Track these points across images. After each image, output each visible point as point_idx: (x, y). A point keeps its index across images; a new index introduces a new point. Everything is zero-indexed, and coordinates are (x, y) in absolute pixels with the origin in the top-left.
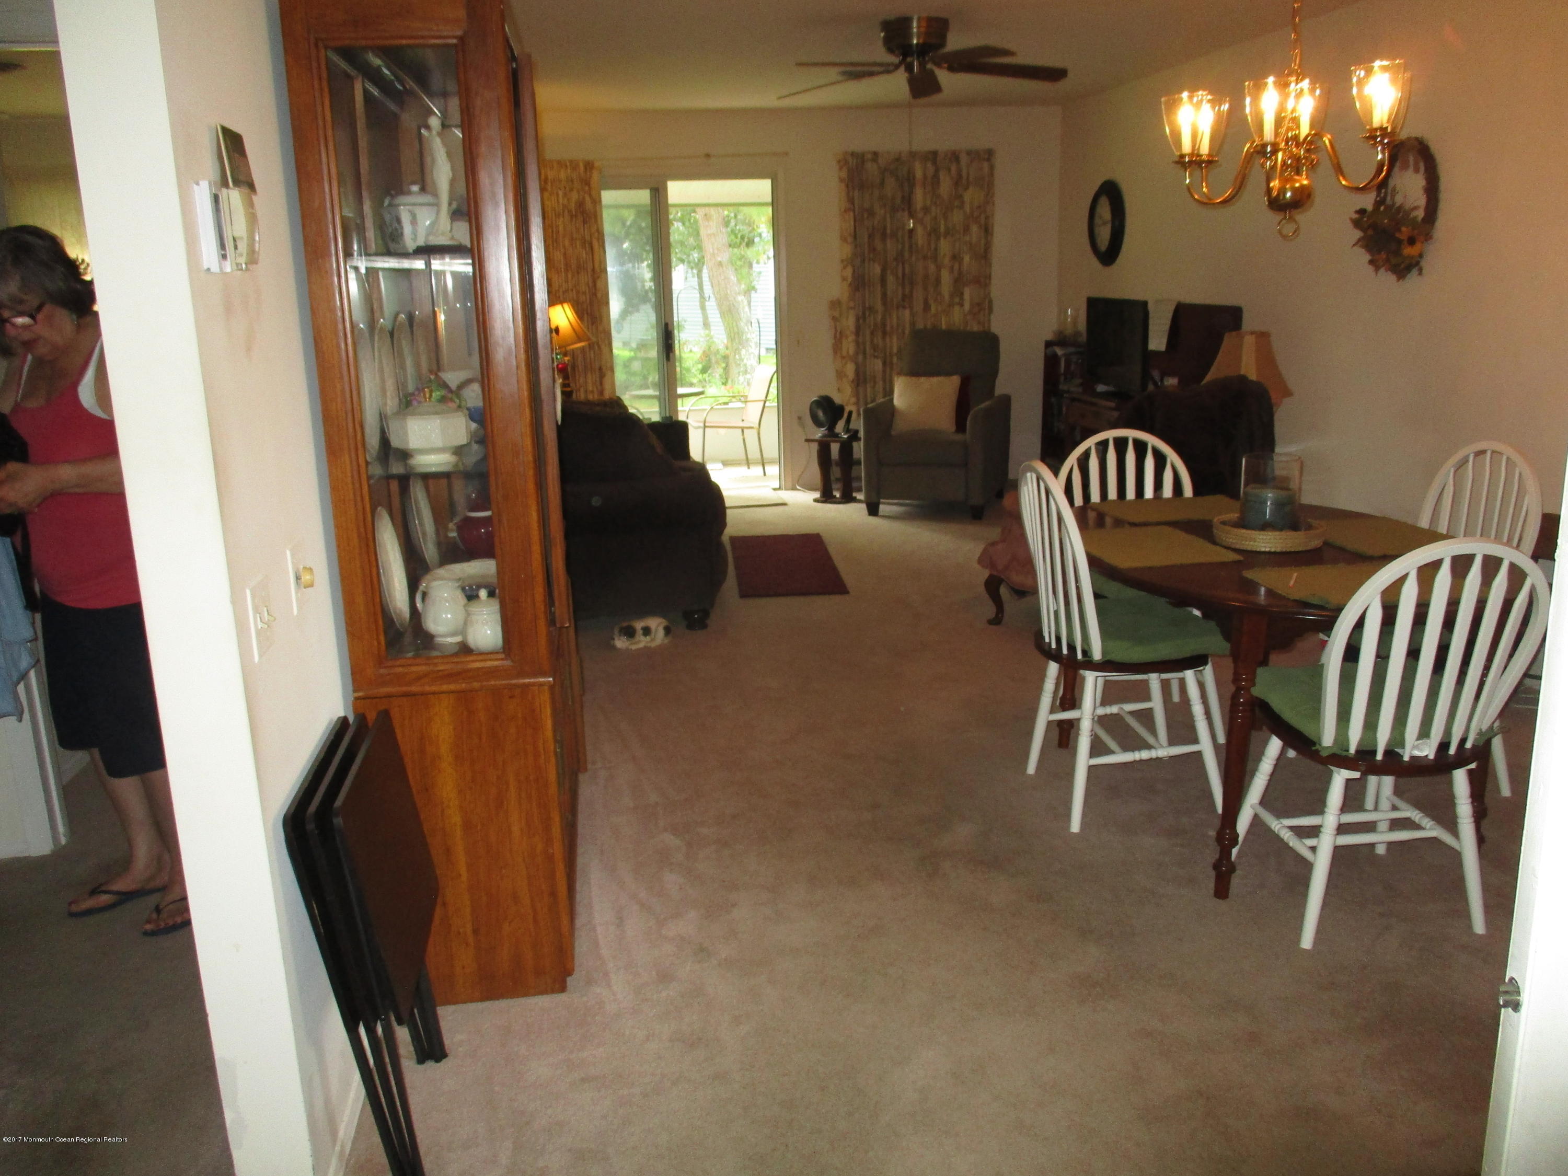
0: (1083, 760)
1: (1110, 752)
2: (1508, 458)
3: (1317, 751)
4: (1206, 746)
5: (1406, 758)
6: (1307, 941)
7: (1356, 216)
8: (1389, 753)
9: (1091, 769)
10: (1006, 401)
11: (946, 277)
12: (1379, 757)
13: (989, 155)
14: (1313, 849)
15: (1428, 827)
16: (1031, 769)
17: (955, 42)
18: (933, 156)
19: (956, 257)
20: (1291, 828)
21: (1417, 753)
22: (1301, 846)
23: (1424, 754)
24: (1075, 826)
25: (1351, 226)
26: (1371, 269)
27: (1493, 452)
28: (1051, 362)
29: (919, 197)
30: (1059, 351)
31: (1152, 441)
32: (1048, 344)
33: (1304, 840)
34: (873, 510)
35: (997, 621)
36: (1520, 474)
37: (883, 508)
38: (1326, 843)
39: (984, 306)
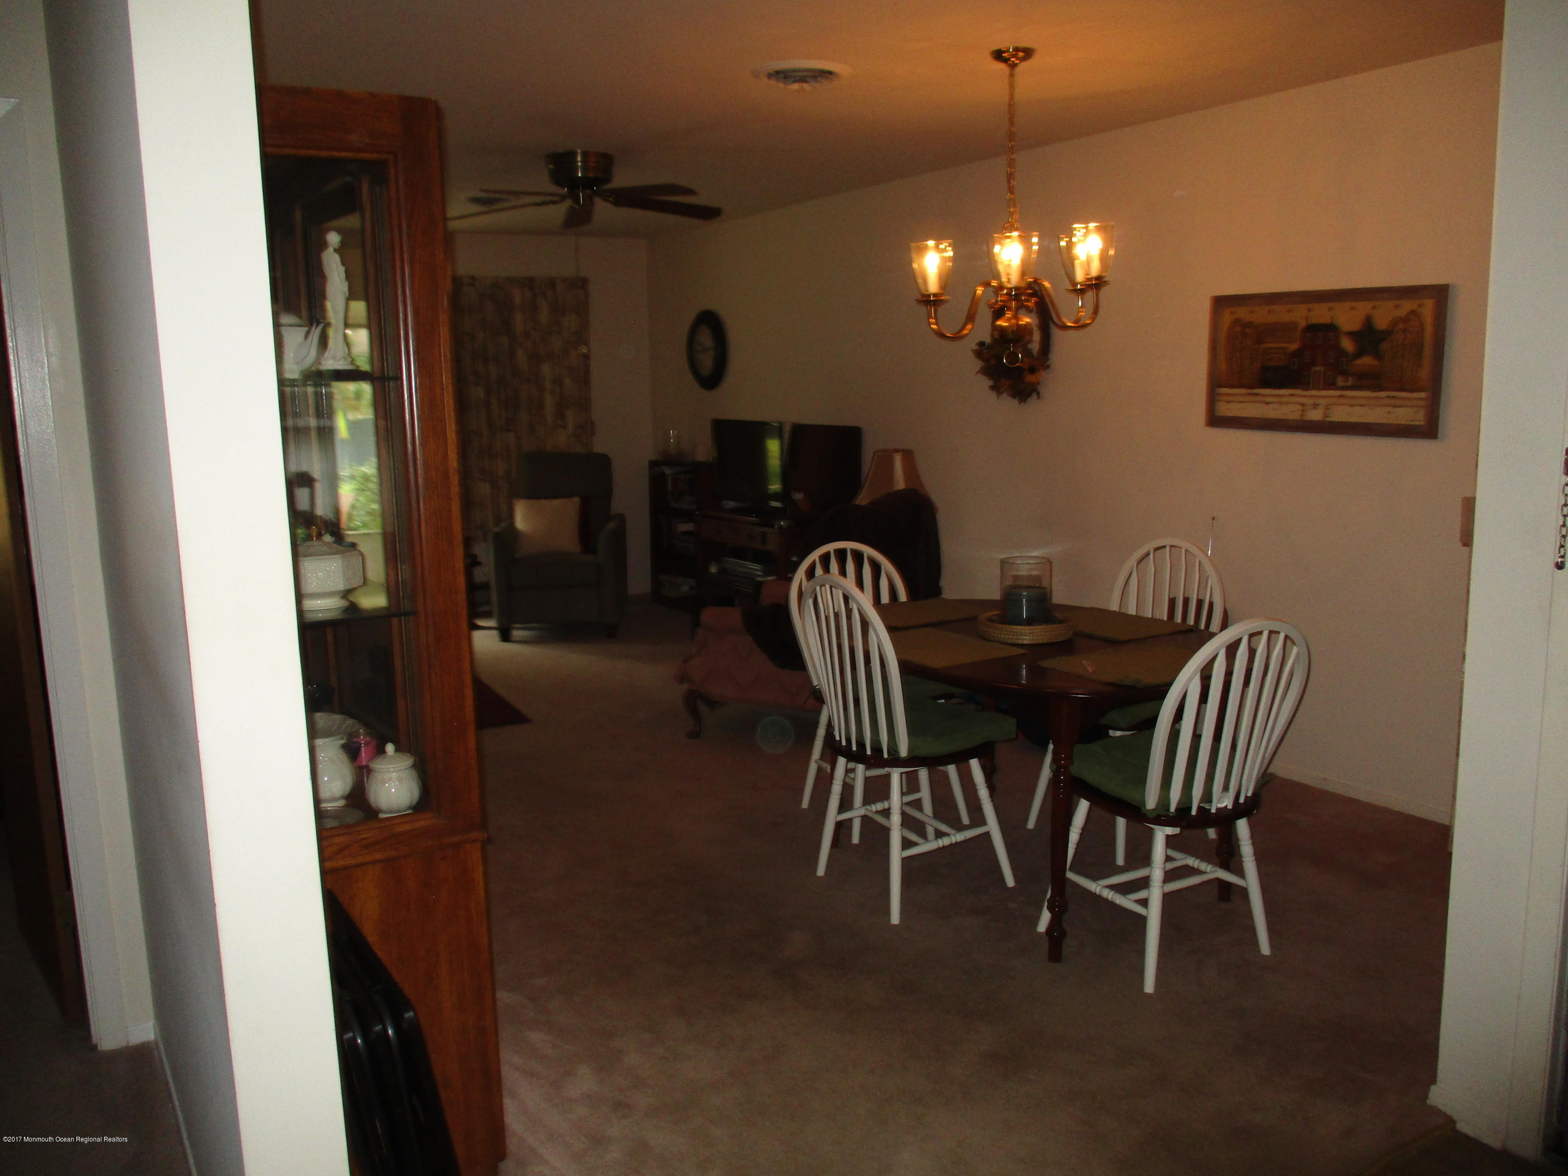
0: (896, 855)
1: (915, 844)
2: (1186, 550)
3: (1145, 815)
4: (993, 826)
5: (1213, 811)
6: (1149, 986)
7: (975, 347)
8: (1200, 809)
9: (905, 861)
10: (622, 519)
11: (549, 401)
12: (1194, 812)
13: (581, 283)
14: (1144, 903)
15: (1208, 871)
16: (821, 871)
17: (621, 179)
18: (529, 283)
19: (558, 381)
20: (1111, 887)
21: (1220, 806)
22: (1127, 902)
23: (1224, 805)
24: (895, 918)
25: (971, 355)
26: (993, 394)
27: (1171, 546)
28: (657, 481)
29: (519, 320)
30: (668, 471)
31: (867, 550)
32: (653, 464)
33: (1127, 896)
34: (505, 636)
35: (695, 735)
36: (1200, 562)
37: (517, 634)
38: (1155, 895)
39: (587, 428)
